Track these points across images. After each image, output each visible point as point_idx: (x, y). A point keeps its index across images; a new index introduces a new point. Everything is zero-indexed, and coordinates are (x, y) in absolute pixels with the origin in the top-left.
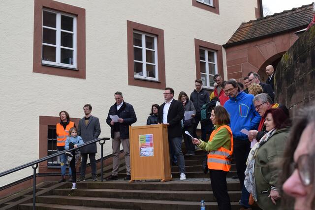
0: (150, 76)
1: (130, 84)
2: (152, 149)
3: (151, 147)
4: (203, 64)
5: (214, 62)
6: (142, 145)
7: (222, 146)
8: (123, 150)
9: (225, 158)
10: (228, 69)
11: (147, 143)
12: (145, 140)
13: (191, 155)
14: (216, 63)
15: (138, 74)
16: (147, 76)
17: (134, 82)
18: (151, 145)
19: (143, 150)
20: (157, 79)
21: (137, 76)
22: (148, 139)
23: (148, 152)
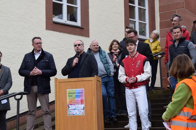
0: (71, 20)
1: (48, 28)
2: (82, 106)
3: (81, 104)
4: (132, 9)
5: (144, 6)
6: (71, 101)
7: (185, 106)
8: (40, 107)
9: (187, 119)
10: (161, 16)
11: (76, 99)
12: (74, 95)
13: (122, 114)
14: (147, 7)
15: (57, 17)
16: (68, 20)
17: (52, 26)
18: (82, 102)
19: (72, 107)
20: (78, 23)
21: (56, 19)
22: (78, 94)
23: (77, 110)
